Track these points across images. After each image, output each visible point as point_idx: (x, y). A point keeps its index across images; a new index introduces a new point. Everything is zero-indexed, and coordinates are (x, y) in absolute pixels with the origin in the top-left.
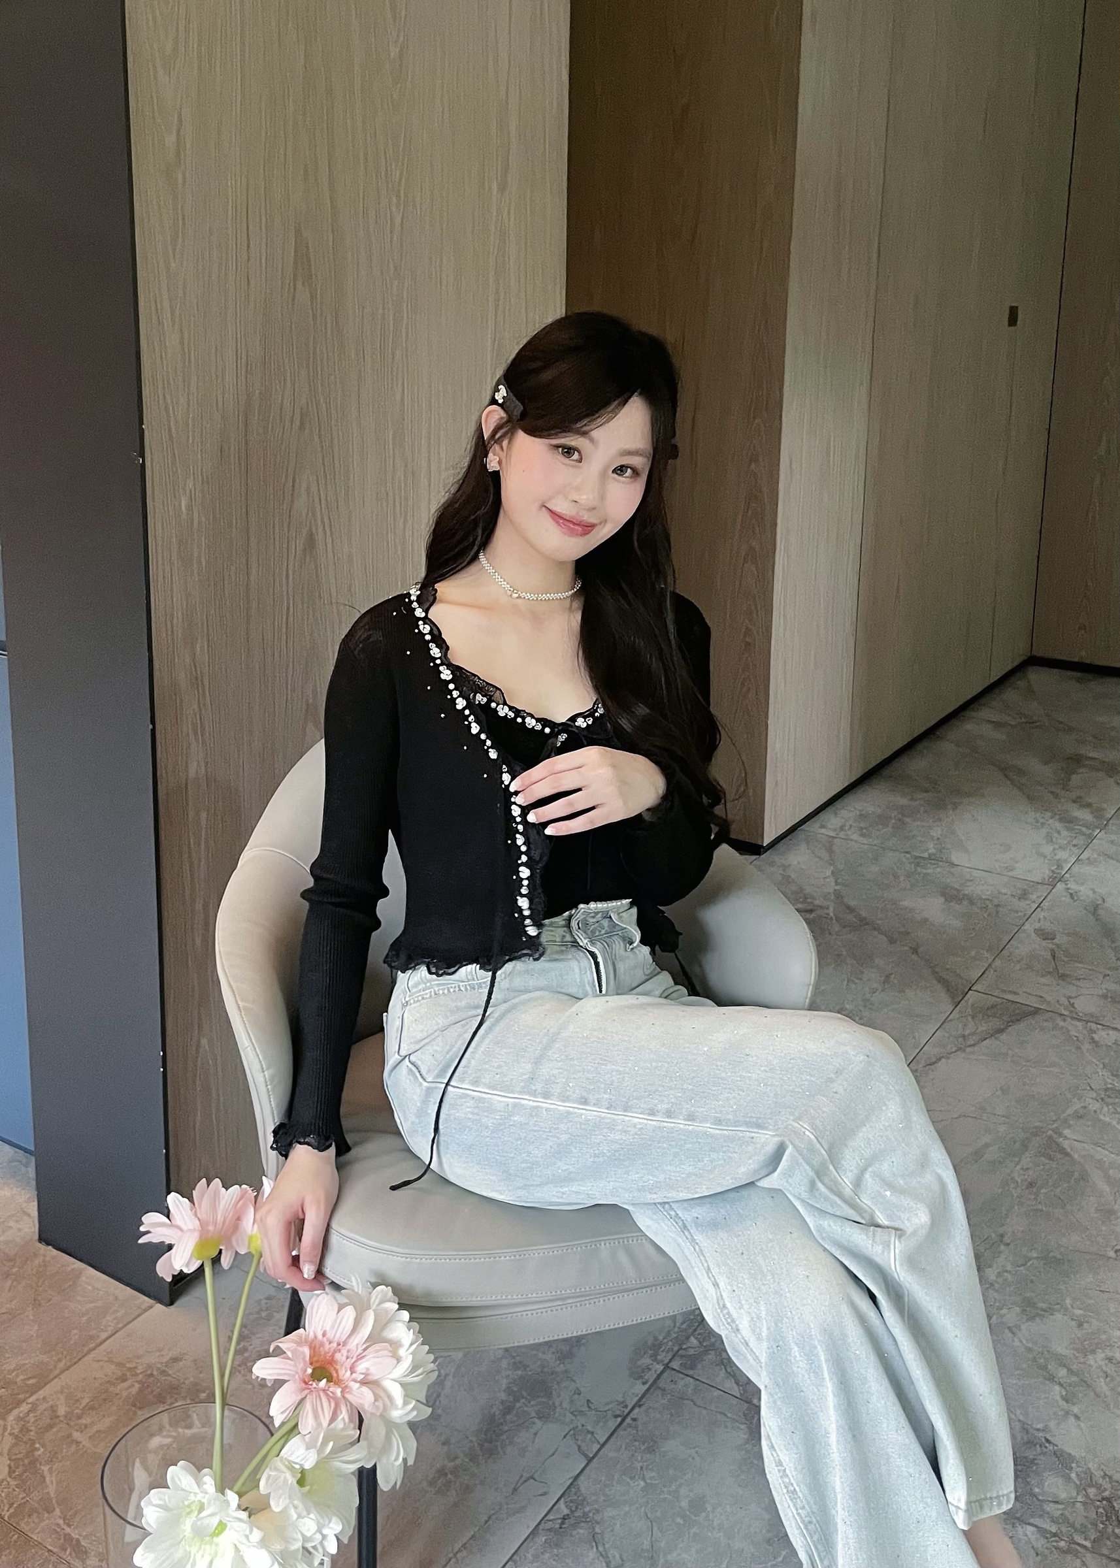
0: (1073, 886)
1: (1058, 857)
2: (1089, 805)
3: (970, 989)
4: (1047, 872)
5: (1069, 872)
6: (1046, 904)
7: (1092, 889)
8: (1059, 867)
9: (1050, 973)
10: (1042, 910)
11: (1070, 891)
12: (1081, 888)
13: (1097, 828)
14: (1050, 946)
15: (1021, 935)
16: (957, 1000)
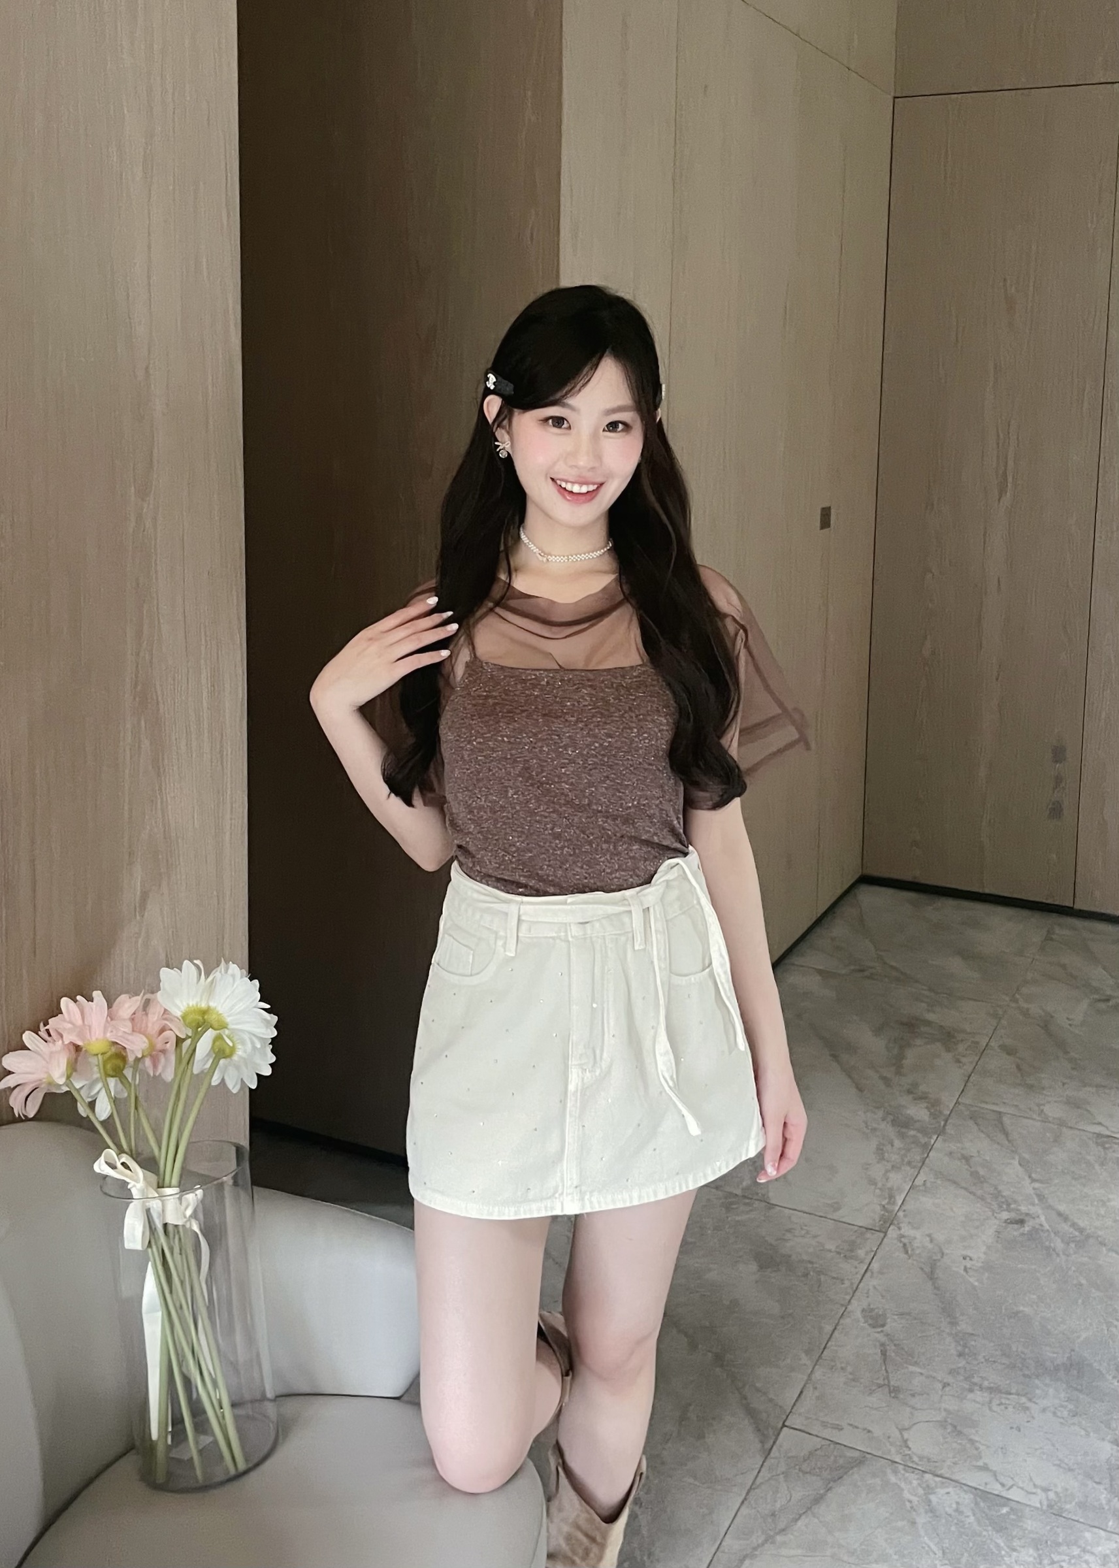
0: (906, 1230)
1: (889, 1185)
2: (923, 1097)
3: (784, 1426)
4: (878, 1208)
5: (904, 1208)
6: (875, 1266)
7: (929, 1235)
8: (891, 1197)
9: (880, 1386)
10: (872, 1277)
11: (904, 1240)
12: (917, 1234)
13: (935, 1133)
14: (883, 1339)
15: (846, 1321)
16: (768, 1446)
